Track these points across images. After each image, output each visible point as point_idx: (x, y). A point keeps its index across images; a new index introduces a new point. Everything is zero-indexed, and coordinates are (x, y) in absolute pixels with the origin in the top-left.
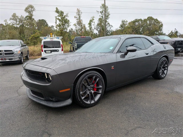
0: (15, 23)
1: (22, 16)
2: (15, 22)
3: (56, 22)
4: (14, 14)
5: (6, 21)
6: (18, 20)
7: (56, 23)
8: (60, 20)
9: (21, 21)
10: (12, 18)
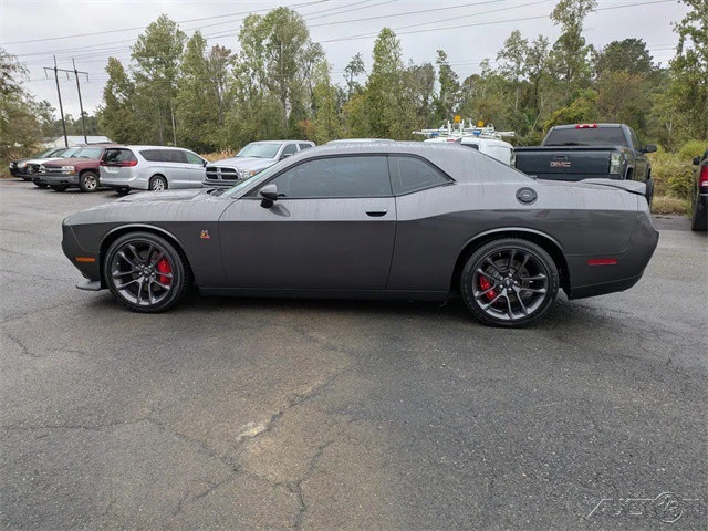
0: (513, 69)
1: (541, 37)
2: (513, 64)
3: (681, 46)
4: (513, 34)
5: (485, 64)
6: (524, 56)
7: (680, 51)
8: (700, 34)
9: (535, 56)
10: (506, 50)
